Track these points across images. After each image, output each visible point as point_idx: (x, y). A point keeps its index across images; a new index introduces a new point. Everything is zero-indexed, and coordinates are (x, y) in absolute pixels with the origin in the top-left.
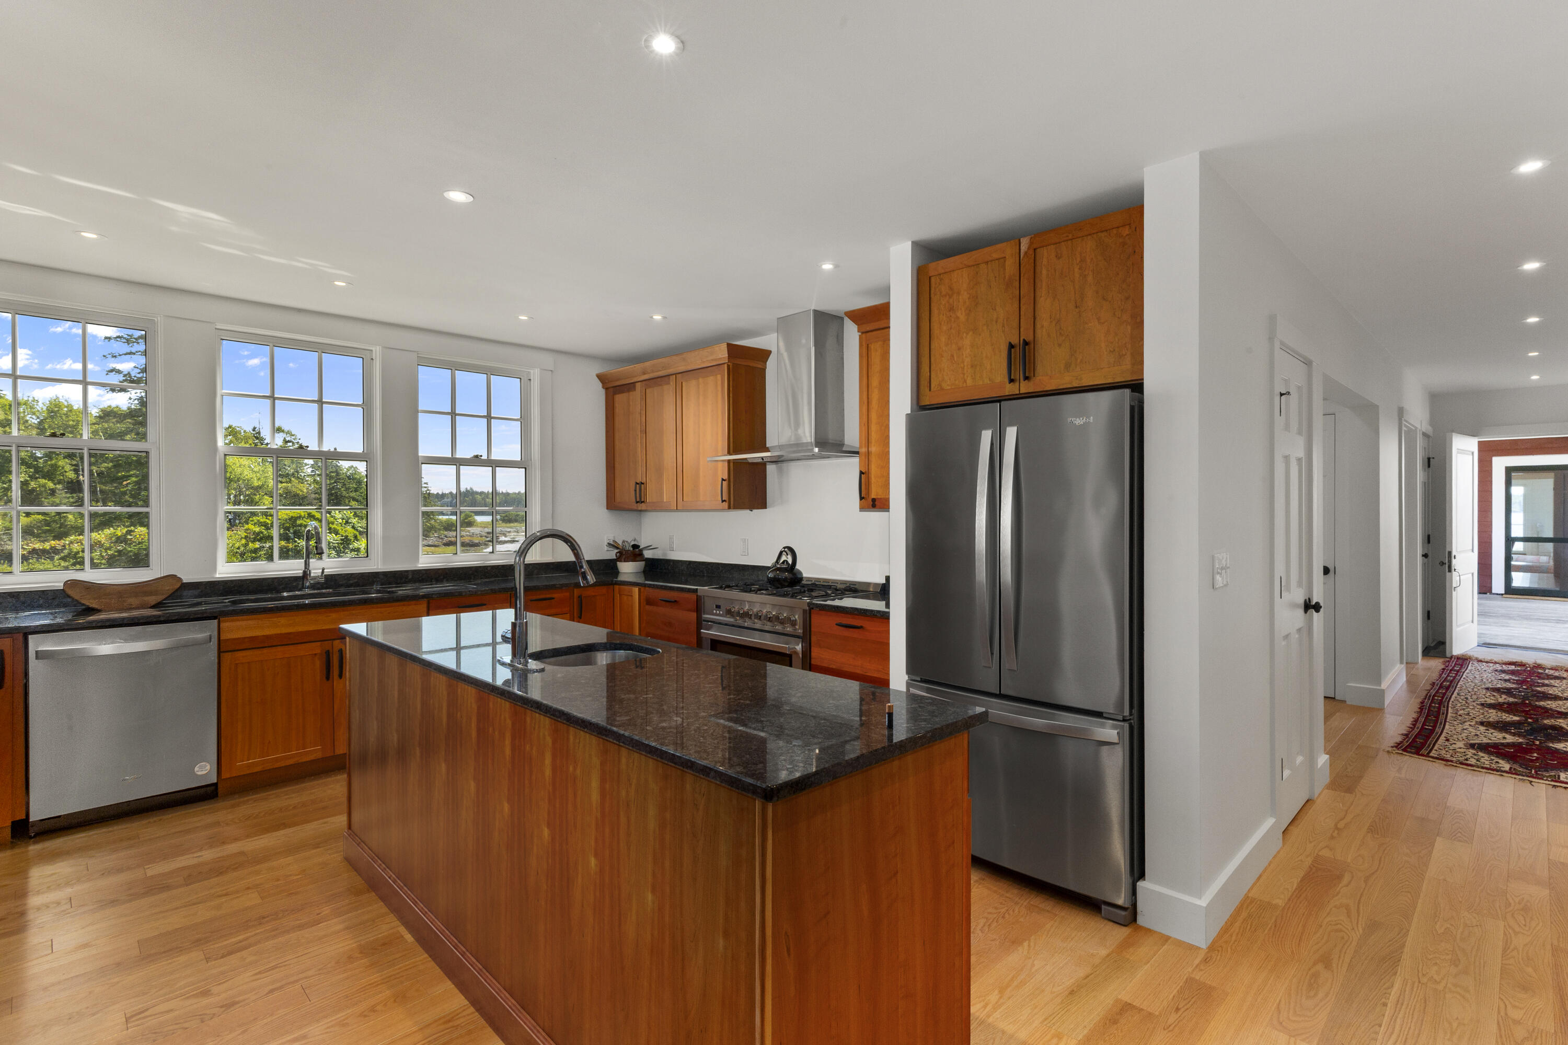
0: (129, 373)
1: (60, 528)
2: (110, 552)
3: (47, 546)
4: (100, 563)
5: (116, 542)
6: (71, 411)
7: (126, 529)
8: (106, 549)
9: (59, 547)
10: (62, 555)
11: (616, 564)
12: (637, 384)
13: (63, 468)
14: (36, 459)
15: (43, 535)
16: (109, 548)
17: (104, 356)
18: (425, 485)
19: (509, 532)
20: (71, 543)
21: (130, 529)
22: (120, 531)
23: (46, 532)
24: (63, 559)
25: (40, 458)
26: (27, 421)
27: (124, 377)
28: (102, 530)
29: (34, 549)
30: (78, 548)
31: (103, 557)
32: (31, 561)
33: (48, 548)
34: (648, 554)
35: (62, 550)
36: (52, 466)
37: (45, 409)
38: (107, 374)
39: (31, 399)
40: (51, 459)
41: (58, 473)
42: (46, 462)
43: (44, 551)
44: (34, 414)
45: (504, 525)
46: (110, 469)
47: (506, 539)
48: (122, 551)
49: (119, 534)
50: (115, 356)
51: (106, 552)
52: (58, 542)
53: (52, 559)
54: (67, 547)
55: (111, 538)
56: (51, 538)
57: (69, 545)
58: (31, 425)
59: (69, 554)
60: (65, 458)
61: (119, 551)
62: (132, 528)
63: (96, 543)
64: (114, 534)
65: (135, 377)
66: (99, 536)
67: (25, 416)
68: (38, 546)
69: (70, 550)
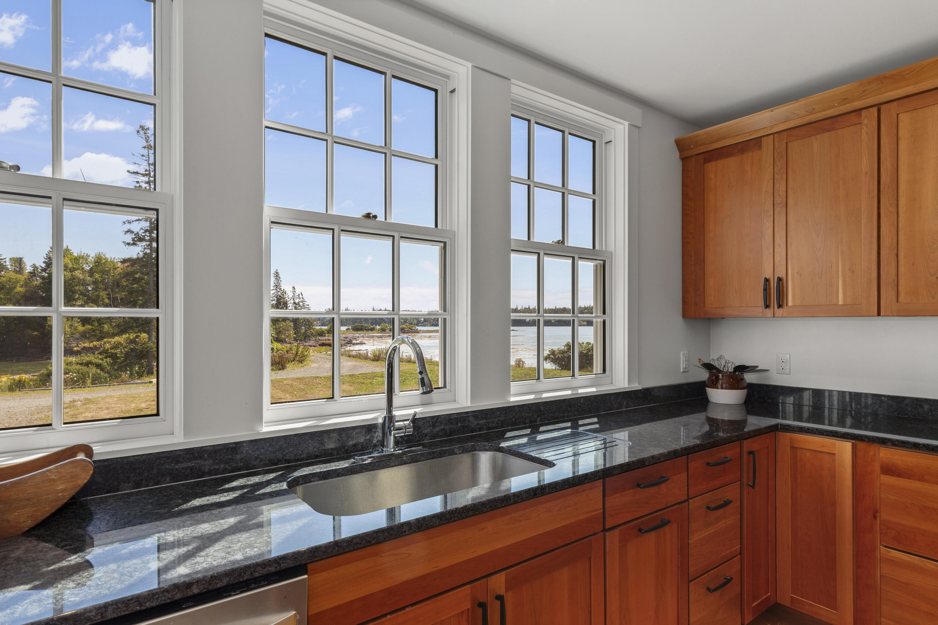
0: (138, 233)
1: (100, 333)
2: (126, 350)
3: (91, 345)
4: (121, 357)
5: (129, 343)
6: (107, 262)
7: (135, 335)
8: (124, 348)
9: (98, 346)
10: (100, 351)
11: (705, 389)
12: (763, 138)
13: (102, 296)
14: (88, 291)
15: (91, 338)
16: (126, 347)
17: (124, 222)
18: (307, 306)
19: (358, 337)
20: (105, 343)
21: (137, 334)
22: (132, 336)
23: (92, 336)
24: (100, 353)
25: (90, 291)
26: (83, 268)
27: (135, 235)
28: (122, 335)
29: (84, 347)
30: (109, 346)
31: (122, 352)
32: (82, 355)
33: (92, 346)
34: (750, 378)
35: (100, 348)
36: (96, 295)
37: (93, 260)
38: (125, 234)
39: (86, 254)
40: (96, 291)
41: (100, 300)
42: (93, 293)
43: (90, 348)
44: (87, 264)
45: (354, 332)
46: (126, 295)
47: (358, 342)
48: (133, 349)
49: (132, 338)
50: (130, 222)
51: (124, 349)
52: (98, 343)
53: (94, 353)
54: (102, 346)
55: (127, 340)
56: (95, 340)
57: (104, 344)
58: (85, 271)
59: (104, 350)
60: (103, 290)
61: (131, 349)
62: (139, 334)
63: (118, 344)
64: (128, 338)
65: (141, 235)
66: (120, 339)
67: (82, 265)
68: (86, 345)
69: (104, 348)
